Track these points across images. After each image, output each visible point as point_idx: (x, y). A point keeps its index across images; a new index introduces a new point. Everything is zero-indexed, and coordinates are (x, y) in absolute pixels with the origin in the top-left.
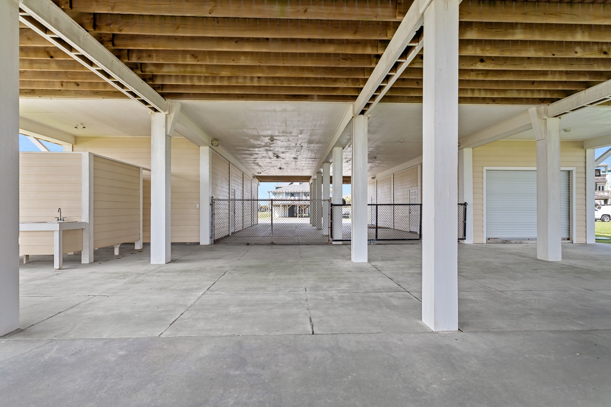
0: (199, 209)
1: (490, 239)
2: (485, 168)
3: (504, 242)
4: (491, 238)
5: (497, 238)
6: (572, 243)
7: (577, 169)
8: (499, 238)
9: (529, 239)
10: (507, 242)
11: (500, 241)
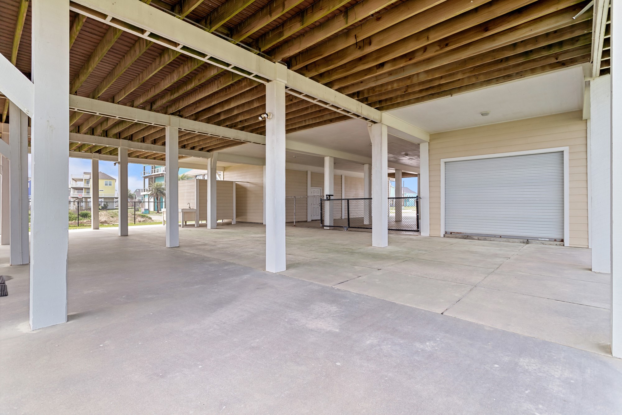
0: (263, 203)
1: (452, 233)
2: (443, 161)
3: (465, 237)
4: (454, 233)
5: (461, 233)
6: (564, 246)
7: (570, 149)
8: (463, 233)
9: (501, 237)
10: (468, 238)
11: (460, 236)
